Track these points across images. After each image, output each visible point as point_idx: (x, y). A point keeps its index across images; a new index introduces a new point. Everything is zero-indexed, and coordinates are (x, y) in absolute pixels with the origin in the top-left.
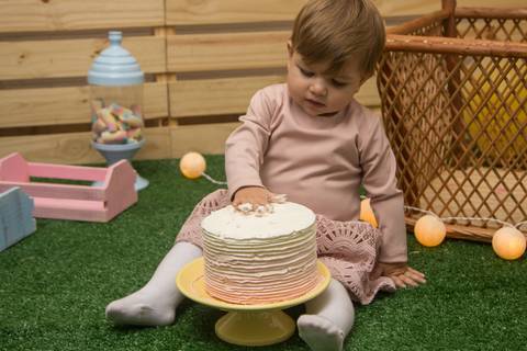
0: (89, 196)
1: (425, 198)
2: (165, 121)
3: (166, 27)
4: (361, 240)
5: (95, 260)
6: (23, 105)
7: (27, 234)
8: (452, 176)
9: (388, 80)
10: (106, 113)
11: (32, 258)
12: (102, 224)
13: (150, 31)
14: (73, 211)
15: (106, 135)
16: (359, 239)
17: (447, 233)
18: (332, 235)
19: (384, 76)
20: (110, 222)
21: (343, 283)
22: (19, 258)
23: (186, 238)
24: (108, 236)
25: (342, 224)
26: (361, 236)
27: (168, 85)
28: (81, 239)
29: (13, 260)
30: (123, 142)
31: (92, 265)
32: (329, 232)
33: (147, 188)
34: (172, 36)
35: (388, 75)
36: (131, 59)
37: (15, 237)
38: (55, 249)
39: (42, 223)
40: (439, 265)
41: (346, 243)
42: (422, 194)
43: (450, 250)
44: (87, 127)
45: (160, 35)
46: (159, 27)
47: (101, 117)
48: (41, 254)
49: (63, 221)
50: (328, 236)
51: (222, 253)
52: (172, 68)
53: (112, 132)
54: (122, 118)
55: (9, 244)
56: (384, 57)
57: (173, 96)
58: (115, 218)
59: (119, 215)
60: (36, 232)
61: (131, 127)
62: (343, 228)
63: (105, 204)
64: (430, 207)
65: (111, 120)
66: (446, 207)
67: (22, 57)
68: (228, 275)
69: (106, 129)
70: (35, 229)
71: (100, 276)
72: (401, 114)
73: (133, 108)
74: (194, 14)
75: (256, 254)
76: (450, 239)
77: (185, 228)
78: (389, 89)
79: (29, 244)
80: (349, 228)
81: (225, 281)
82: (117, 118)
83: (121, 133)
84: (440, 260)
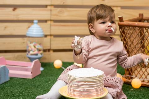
0: (26, 70)
1: (135, 74)
2: (49, 50)
3: (51, 20)
4: (117, 83)
5: (29, 89)
6: (4, 43)
7: (7, 81)
8: (141, 69)
9: (124, 35)
10: (32, 45)
11: (9, 87)
12: (30, 79)
13: (46, 21)
14: (21, 75)
15: (31, 52)
16: (116, 82)
17: (142, 84)
18: (108, 81)
19: (123, 34)
20: (33, 79)
21: (111, 94)
22: (5, 87)
23: (61, 79)
24: (33, 82)
25: (111, 77)
26: (117, 81)
27: (50, 39)
28: (24, 83)
29: (3, 88)
30: (37, 55)
31: (28, 90)
32: (107, 79)
33: (44, 70)
34: (52, 23)
35: (124, 34)
36: (40, 29)
37: (3, 81)
38: (16, 85)
39: (11, 78)
40: (139, 93)
41: (112, 83)
42: (134, 72)
43: (143, 89)
44: (25, 51)
45: (49, 23)
46: (49, 20)
47: (30, 47)
48: (12, 86)
49: (18, 78)
50: (107, 81)
51: (74, 81)
52: (52, 33)
53: (34, 51)
54: (37, 47)
55: (1, 83)
56: (123, 28)
57: (52, 42)
58: (34, 78)
59: (36, 77)
60: (10, 80)
61: (39, 50)
62: (111, 78)
63: (32, 73)
64: (136, 76)
65: (33, 48)
66: (141, 77)
67: (5, 28)
68: (76, 89)
69: (31, 50)
70: (9, 79)
71: (31, 93)
72: (128, 46)
73: (40, 44)
74: (60, 16)
75: (85, 82)
76: (142, 86)
77: (60, 76)
78: (124, 38)
79: (7, 83)
80: (113, 78)
81: (75, 91)
82: (35, 47)
83: (36, 52)
84: (140, 92)
